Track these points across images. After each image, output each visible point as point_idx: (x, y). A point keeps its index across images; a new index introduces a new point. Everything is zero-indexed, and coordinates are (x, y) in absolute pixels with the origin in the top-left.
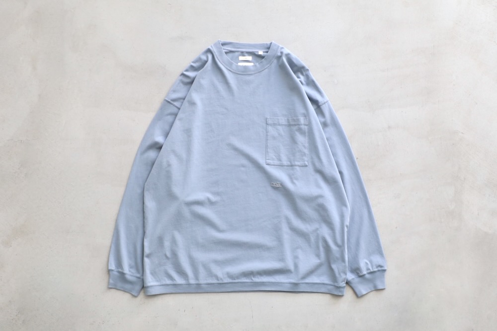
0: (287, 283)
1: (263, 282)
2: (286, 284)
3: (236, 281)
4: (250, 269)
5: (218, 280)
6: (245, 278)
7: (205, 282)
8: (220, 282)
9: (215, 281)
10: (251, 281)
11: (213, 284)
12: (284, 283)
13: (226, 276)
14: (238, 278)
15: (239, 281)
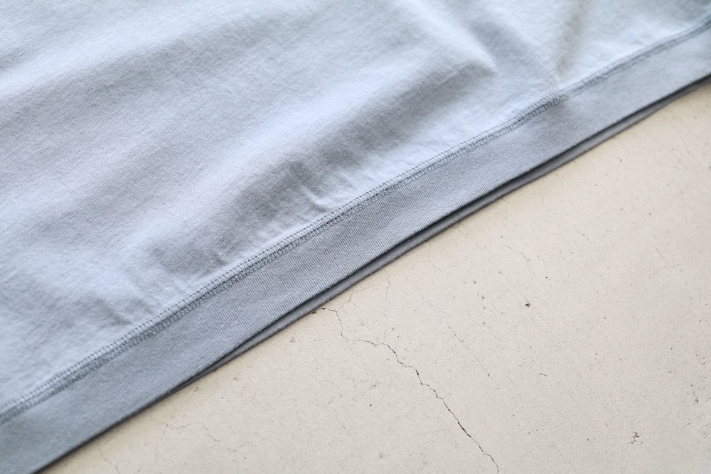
0: (509, 128)
1: (389, 190)
2: (509, 136)
3: (235, 264)
4: (273, 160)
5: (119, 322)
6: (274, 225)
7: (43, 379)
8: (141, 323)
9: (103, 340)
10: (316, 220)
11: (102, 361)
12: (493, 136)
13: (154, 273)
14: (230, 243)
15: (250, 254)
